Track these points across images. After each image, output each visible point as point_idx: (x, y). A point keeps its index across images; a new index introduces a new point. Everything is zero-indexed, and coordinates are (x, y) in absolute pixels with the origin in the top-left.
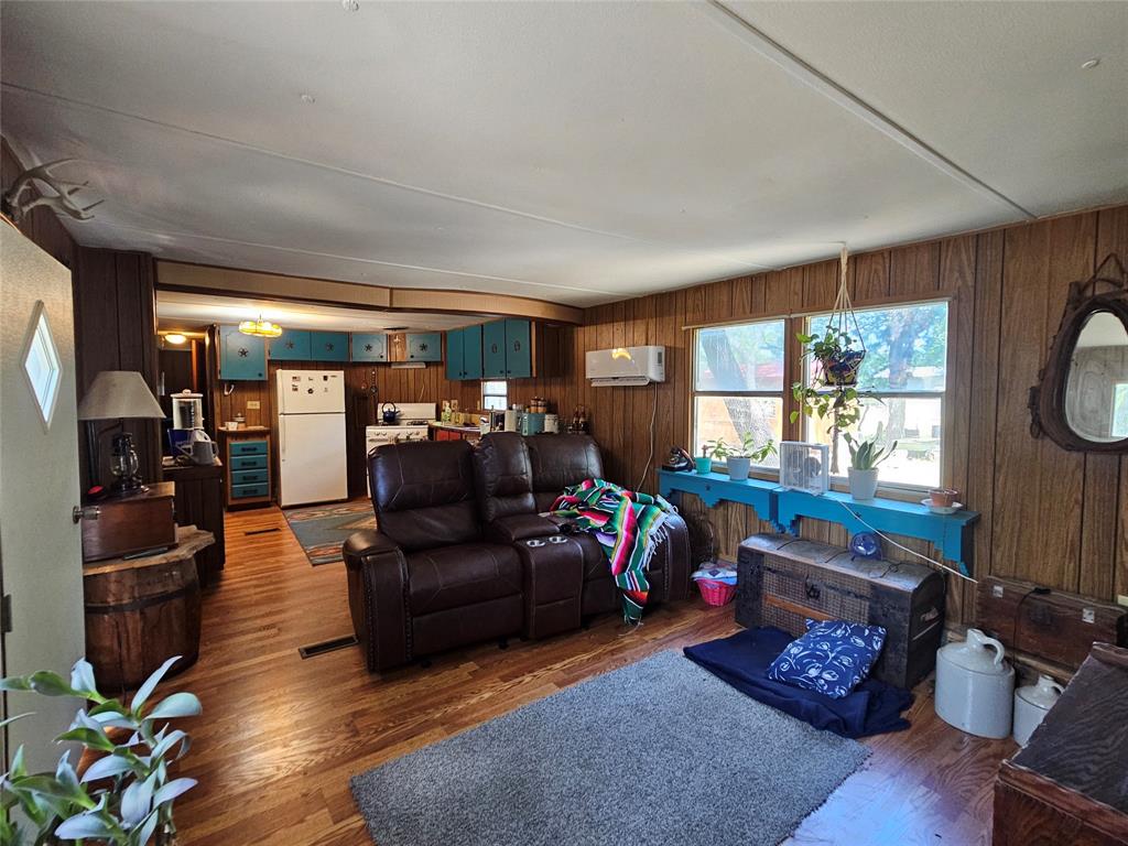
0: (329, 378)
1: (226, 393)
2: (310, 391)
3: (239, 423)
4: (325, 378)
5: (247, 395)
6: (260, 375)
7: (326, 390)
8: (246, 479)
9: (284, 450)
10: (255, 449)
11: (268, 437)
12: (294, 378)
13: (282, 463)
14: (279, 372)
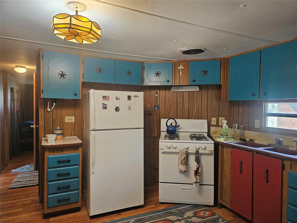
0: (132, 98)
1: (49, 110)
2: (117, 109)
3: (58, 134)
4: (129, 98)
5: (65, 111)
6: (76, 95)
7: (130, 108)
8: (60, 189)
9: (93, 164)
10: (69, 161)
11: (80, 150)
12: (104, 97)
13: (91, 175)
14: (92, 91)
